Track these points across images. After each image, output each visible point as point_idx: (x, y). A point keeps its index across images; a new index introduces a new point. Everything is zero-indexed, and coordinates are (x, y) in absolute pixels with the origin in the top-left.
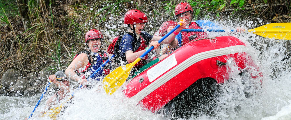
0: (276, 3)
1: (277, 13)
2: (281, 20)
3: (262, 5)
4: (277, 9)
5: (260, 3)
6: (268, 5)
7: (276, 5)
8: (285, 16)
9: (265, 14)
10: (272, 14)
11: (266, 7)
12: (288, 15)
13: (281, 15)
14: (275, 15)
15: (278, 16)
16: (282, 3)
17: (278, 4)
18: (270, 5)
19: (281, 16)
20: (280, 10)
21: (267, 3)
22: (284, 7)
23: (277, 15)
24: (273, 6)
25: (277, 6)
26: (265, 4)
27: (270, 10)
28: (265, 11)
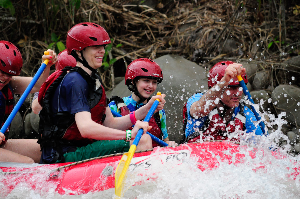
0: (29, 19)
1: (27, 34)
2: (31, 47)
3: (5, 17)
4: (28, 28)
5: (4, 13)
6: (16, 19)
7: (27, 21)
8: (39, 43)
9: (8, 33)
10: (20, 34)
11: (11, 21)
12: (44, 41)
13: (33, 39)
14: (23, 38)
15: (28, 40)
16: (38, 20)
17: (31, 21)
18: (18, 20)
19: (31, 40)
20: (32, 31)
21: (15, 16)
22: (39, 27)
23: (26, 37)
24: (22, 23)
25: (29, 23)
26: (10, 16)
27: (16, 28)
28: (9, 27)
